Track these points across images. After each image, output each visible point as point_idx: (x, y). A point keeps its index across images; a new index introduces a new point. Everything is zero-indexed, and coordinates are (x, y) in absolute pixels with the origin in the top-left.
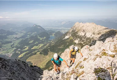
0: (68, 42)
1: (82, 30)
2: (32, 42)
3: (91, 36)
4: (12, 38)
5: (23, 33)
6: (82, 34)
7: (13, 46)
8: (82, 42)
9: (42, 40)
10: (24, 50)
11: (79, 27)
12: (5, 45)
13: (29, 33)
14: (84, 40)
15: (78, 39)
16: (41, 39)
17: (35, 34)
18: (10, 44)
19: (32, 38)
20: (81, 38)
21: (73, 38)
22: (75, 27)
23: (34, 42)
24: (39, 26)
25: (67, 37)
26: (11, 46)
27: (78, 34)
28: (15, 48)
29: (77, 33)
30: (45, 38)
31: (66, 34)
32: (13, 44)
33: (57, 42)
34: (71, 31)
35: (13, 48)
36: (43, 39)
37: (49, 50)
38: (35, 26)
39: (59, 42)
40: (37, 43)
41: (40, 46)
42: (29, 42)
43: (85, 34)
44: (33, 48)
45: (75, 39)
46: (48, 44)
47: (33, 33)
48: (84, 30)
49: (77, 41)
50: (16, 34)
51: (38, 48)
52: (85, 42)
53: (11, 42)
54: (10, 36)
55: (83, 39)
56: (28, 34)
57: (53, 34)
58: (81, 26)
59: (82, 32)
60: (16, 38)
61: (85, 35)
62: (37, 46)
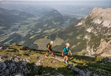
0: (79, 30)
1: (99, 17)
2: (46, 25)
3: (109, 25)
4: (31, 20)
6: (98, 22)
7: (29, 28)
8: (96, 31)
10: (37, 32)
11: (97, 14)
12: (23, 26)
13: (46, 17)
14: (99, 30)
15: (92, 28)
16: (55, 24)
17: (51, 18)
18: (27, 26)
19: (47, 21)
20: (95, 26)
21: (85, 26)
22: (91, 13)
23: (48, 26)
24: (56, 11)
25: (80, 24)
26: (28, 27)
27: (93, 22)
28: (30, 30)
29: (92, 20)
30: (59, 23)
31: (79, 21)
32: (30, 26)
33: (68, 28)
34: (86, 17)
35: (29, 29)
36: (57, 24)
37: (57, 35)
38: (52, 10)
39: (70, 29)
40: (50, 27)
41: (52, 31)
42: (44, 26)
43: (102, 22)
44: (45, 32)
45: (87, 28)
46: (59, 30)
47: (50, 18)
48: (102, 17)
49: (89, 30)
50: (35, 17)
51: (49, 33)
52: (99, 33)
53: (29, 24)
54: (30, 18)
55: (98, 28)
56: (45, 18)
57: (68, 20)
58: (99, 12)
59: (98, 20)
60: (34, 20)
61: (101, 24)
62: (49, 31)
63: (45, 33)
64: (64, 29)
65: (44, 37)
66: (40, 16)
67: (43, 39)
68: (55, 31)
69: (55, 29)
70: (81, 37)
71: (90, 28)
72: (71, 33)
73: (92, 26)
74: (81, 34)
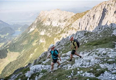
0: (33, 36)
1: (47, 19)
3: (57, 24)
8: (49, 33)
9: (4, 37)
11: (45, 16)
14: (51, 31)
20: (46, 28)
21: (38, 30)
22: (40, 17)
25: (32, 30)
29: (42, 23)
31: (31, 27)
33: (20, 37)
34: (36, 22)
36: (6, 36)
39: (22, 37)
41: (0, 46)
43: (51, 23)
45: (40, 31)
46: (10, 42)
48: (49, 19)
49: (42, 33)
52: (52, 33)
55: (49, 29)
57: (19, 29)
58: (46, 15)
59: (48, 22)
61: (51, 25)
64: (16, 39)
68: (4, 45)
69: (4, 43)
70: (36, 42)
71: (43, 31)
72: (24, 42)
73: (44, 29)
74: (36, 40)
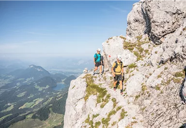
2: (22, 94)
5: (8, 80)
10: (5, 111)
13: (20, 79)
16: (40, 89)
17: (31, 80)
19: (23, 87)
23: (27, 95)
24: (40, 67)
30: (47, 87)
33: (66, 94)
36: (44, 89)
38: (32, 66)
40: (32, 96)
41: (37, 103)
42: (18, 96)
44: (22, 107)
46: (51, 99)
47: (28, 79)
51: (32, 107)
56: (18, 82)
57: (63, 80)
62: (32, 103)
63: (24, 109)
64: (60, 95)
65: (24, 117)
66: (6, 79)
67: (24, 121)
68: (43, 102)
69: (43, 99)
